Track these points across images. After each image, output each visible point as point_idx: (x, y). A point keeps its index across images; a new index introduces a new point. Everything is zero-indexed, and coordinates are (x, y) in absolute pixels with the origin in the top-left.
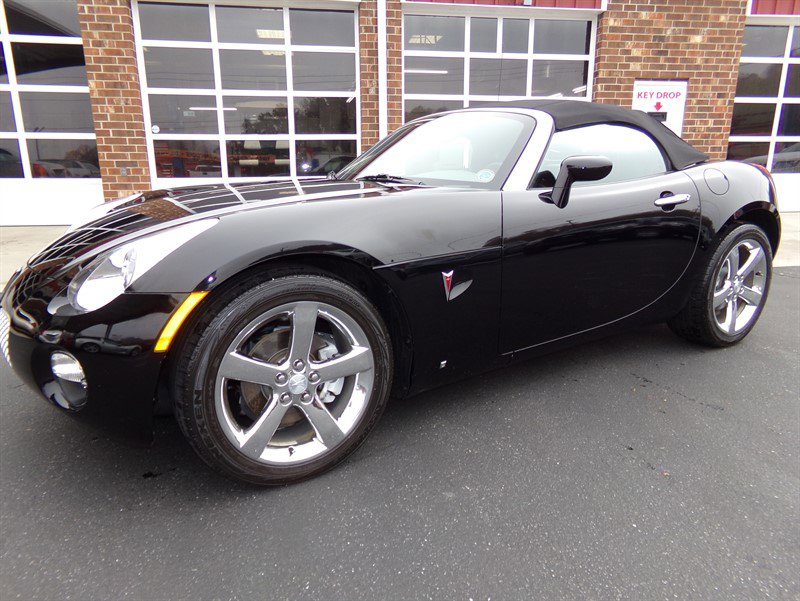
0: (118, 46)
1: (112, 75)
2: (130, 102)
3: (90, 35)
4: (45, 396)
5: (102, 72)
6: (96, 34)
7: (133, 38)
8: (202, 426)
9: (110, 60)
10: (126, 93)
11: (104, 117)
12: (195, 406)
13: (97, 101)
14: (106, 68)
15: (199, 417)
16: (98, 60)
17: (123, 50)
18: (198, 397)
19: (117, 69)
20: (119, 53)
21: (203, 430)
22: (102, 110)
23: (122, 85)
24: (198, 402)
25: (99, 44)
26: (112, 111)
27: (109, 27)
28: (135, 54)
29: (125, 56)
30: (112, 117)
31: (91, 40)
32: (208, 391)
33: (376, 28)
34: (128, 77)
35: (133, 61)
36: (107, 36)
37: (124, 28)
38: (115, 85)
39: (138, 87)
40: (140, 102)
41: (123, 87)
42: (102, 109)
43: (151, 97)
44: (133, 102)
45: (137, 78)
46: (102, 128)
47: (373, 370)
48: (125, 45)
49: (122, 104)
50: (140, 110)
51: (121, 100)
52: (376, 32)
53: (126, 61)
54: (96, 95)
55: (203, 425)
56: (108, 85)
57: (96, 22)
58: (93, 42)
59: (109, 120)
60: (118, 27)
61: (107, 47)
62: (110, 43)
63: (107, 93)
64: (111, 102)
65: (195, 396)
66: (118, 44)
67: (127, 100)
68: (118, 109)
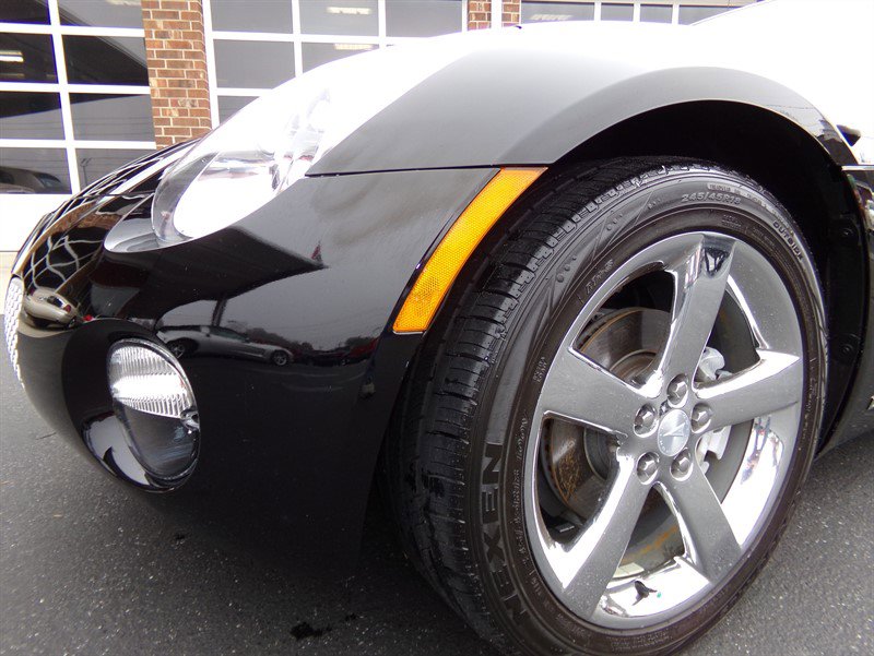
0: (185, 38)
1: (177, 72)
2: (197, 104)
3: (153, 25)
4: (92, 454)
5: (166, 68)
6: (160, 23)
7: (202, 28)
8: (493, 542)
9: (175, 55)
10: (192, 94)
11: (166, 121)
12: (484, 488)
13: (159, 102)
14: (171, 64)
15: (491, 517)
16: (162, 54)
17: (191, 42)
18: (492, 466)
19: (183, 65)
20: (186, 45)
21: (495, 551)
22: (164, 114)
23: (188, 84)
24: (490, 477)
25: (163, 35)
26: (176, 114)
27: (175, 15)
28: (204, 48)
29: (193, 50)
30: (175, 123)
31: (153, 31)
32: (515, 448)
33: (490, 15)
34: (196, 74)
35: (200, 55)
36: (173, 25)
37: (193, 16)
38: (180, 84)
39: (207, 86)
40: (208, 105)
41: (189, 86)
42: (164, 112)
43: (220, 98)
44: (201, 103)
45: (206, 76)
46: (163, 135)
47: (800, 405)
48: (193, 36)
49: (188, 106)
50: (208, 113)
51: (186, 102)
52: (489, 19)
53: (194, 55)
54: (157, 96)
55: (497, 537)
56: (172, 84)
57: (161, 9)
58: (156, 32)
59: (172, 126)
60: (185, 15)
61: (172, 39)
62: (176, 33)
63: (170, 93)
64: (175, 103)
65: (486, 461)
66: (186, 35)
67: (193, 101)
68: (183, 112)
